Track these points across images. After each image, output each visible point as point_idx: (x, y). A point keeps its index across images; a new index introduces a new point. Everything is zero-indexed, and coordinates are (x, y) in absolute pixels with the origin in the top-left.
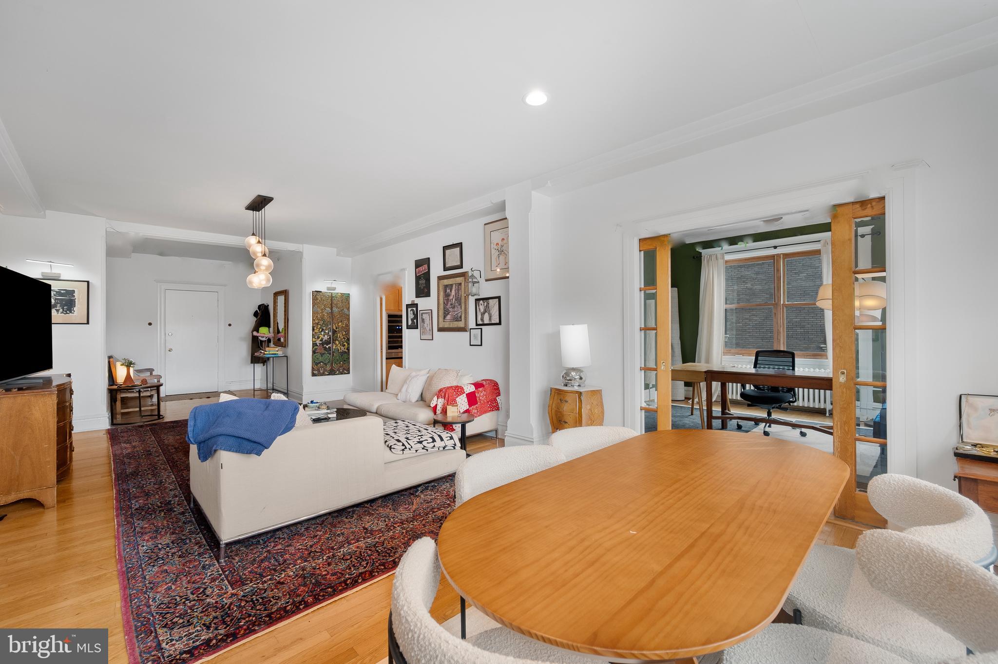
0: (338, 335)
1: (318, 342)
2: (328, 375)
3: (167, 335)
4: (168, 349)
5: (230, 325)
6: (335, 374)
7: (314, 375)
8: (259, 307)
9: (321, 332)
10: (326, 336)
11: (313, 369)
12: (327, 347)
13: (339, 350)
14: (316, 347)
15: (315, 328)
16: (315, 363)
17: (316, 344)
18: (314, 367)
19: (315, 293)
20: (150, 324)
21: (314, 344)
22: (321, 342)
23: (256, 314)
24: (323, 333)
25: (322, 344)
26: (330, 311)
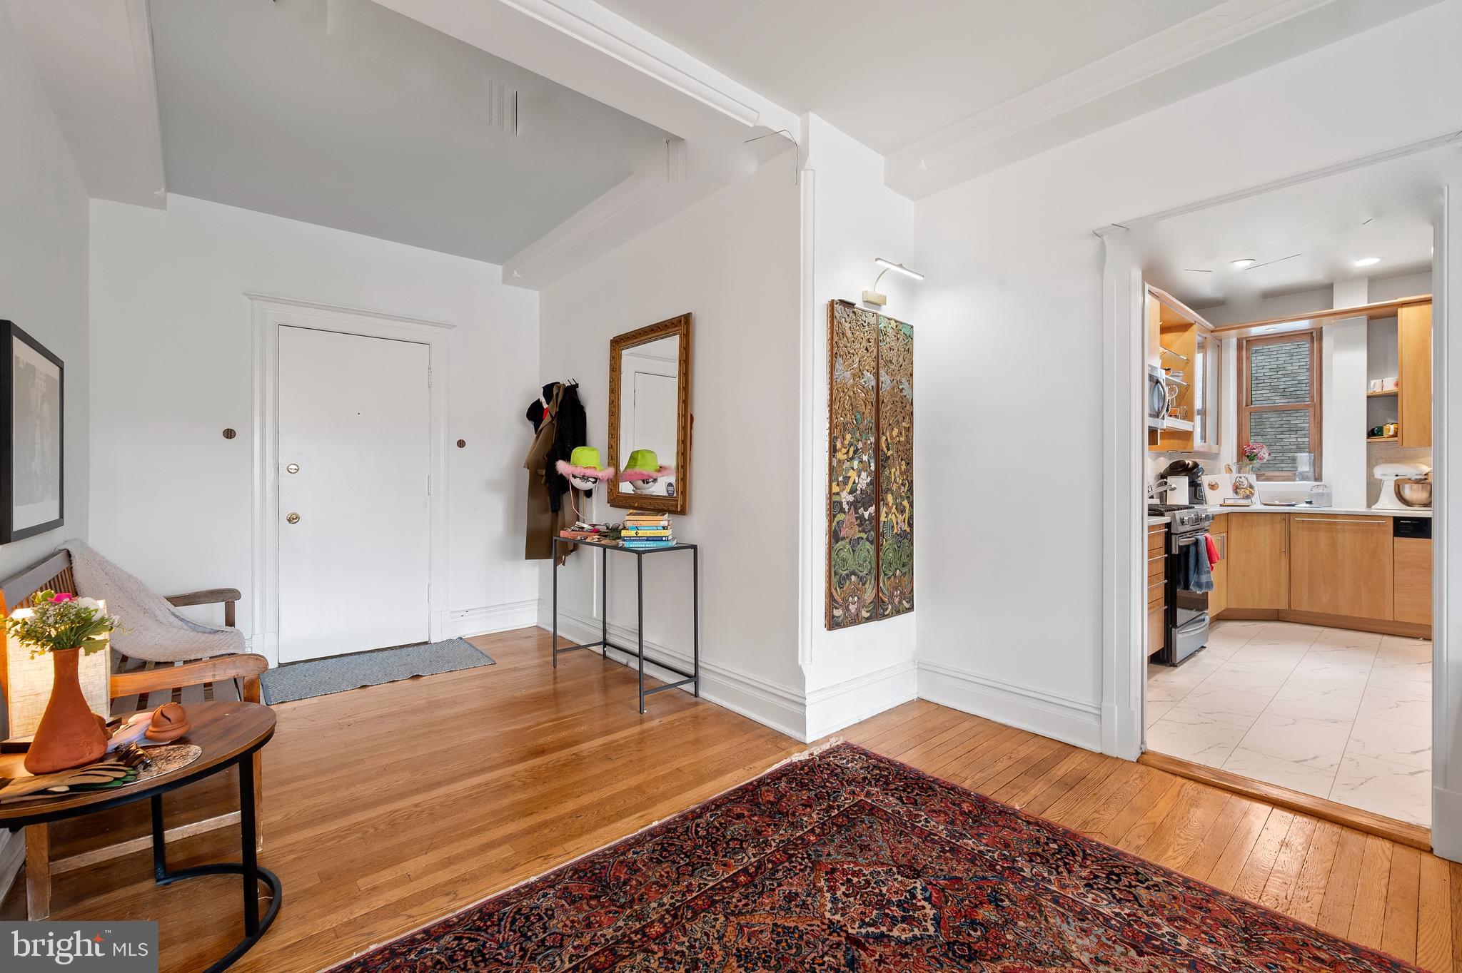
0: (893, 470)
1: (846, 497)
2: (868, 619)
3: (283, 470)
4: (284, 516)
5: (461, 444)
6: (884, 616)
7: (833, 623)
8: (548, 390)
9: (852, 458)
10: (864, 475)
11: (831, 602)
12: (866, 515)
13: (893, 527)
14: (840, 517)
15: (839, 445)
16: (836, 576)
17: (841, 503)
18: (835, 594)
19: (838, 307)
20: (229, 434)
21: (834, 507)
22: (851, 498)
23: (535, 413)
24: (856, 464)
25: (854, 505)
26: (873, 383)
